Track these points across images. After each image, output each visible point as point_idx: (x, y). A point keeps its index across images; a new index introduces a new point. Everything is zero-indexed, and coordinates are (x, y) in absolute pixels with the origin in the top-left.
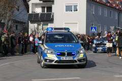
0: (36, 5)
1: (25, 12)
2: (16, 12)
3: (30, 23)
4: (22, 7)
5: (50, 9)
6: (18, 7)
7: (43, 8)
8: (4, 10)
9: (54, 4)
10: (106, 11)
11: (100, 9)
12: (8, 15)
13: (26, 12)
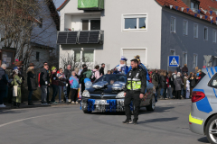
0: (72, 17)
1: (53, 28)
2: (37, 29)
3: (61, 49)
4: (48, 21)
5: (96, 24)
6: (41, 20)
7: (85, 22)
8: (15, 25)
9: (103, 15)
10: (197, 29)
11: (186, 24)
12: (22, 34)
13: (55, 29)
